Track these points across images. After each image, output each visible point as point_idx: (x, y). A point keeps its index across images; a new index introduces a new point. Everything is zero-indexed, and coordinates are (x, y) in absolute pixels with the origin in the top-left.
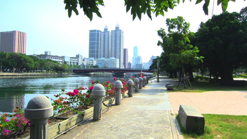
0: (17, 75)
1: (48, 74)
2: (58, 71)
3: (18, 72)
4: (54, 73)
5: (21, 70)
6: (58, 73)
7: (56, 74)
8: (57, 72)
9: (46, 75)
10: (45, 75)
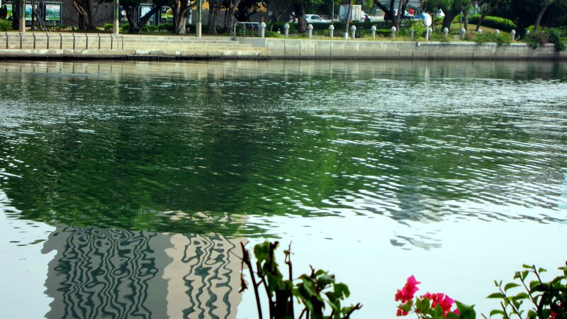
0: (220, 59)
1: (451, 52)
2: (532, 21)
3: (223, 31)
4: (500, 42)
5: (242, 16)
6: (535, 42)
7: (518, 47)
8: (521, 35)
9: (439, 59)
10: (430, 59)
